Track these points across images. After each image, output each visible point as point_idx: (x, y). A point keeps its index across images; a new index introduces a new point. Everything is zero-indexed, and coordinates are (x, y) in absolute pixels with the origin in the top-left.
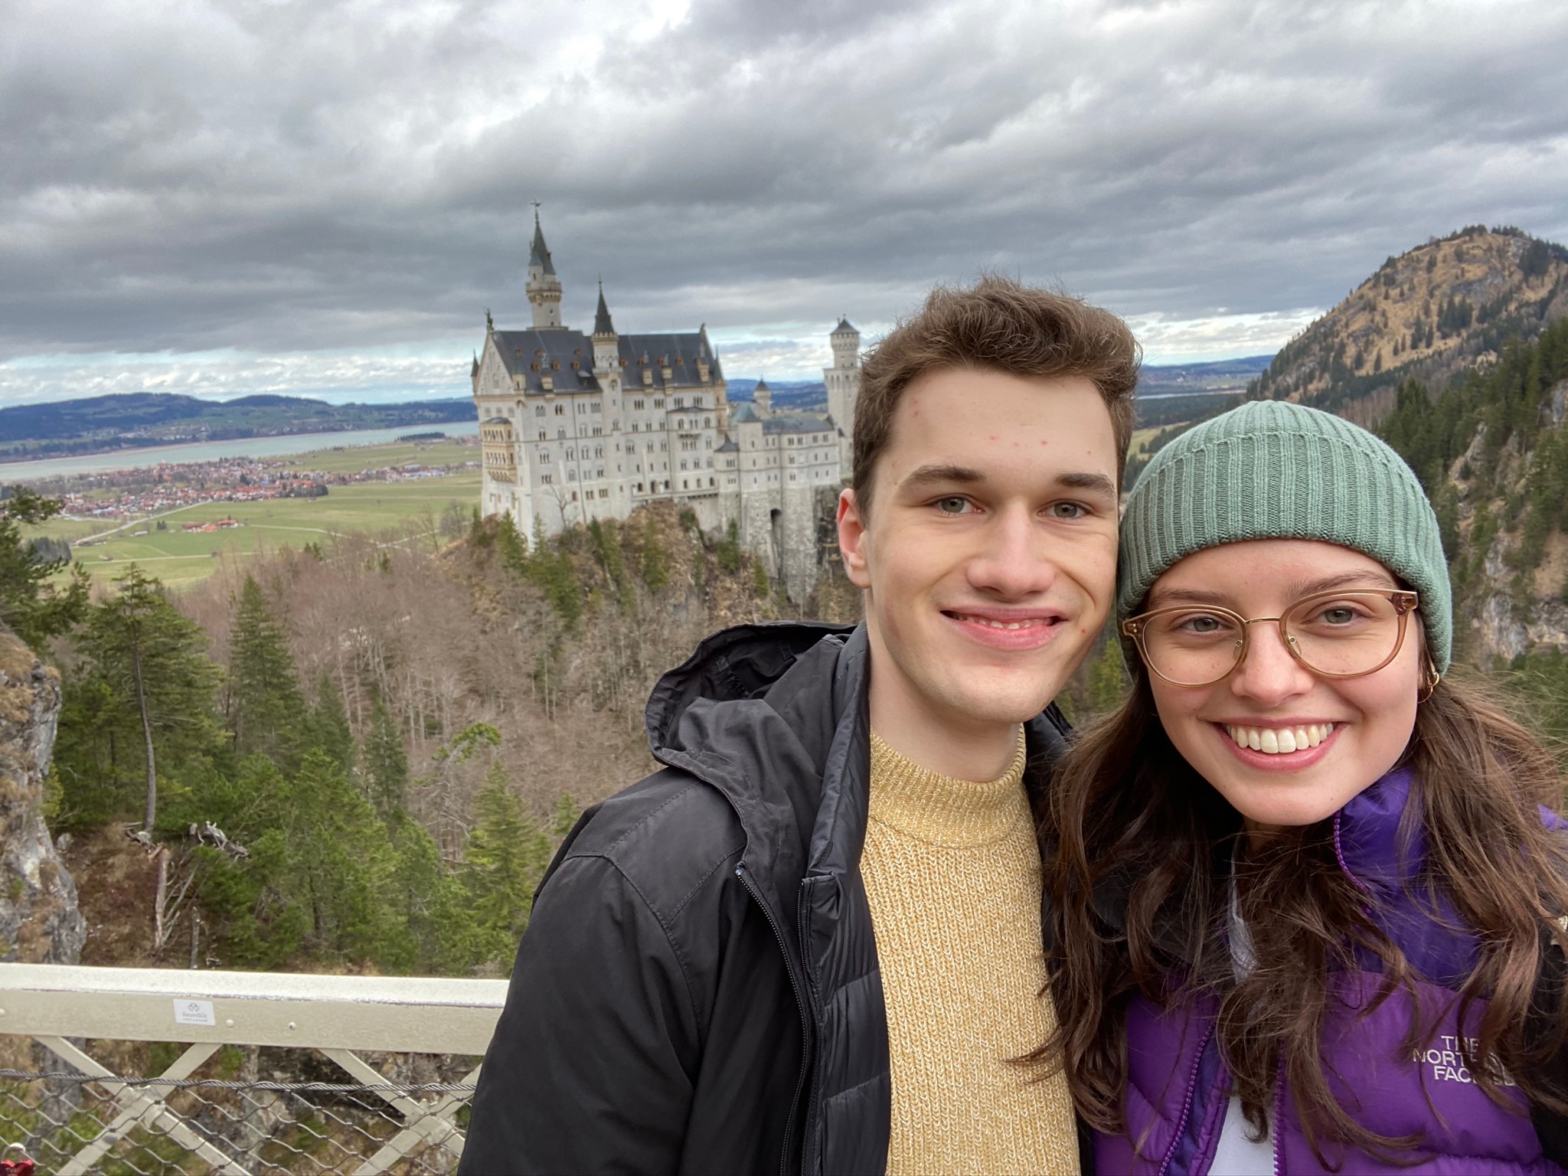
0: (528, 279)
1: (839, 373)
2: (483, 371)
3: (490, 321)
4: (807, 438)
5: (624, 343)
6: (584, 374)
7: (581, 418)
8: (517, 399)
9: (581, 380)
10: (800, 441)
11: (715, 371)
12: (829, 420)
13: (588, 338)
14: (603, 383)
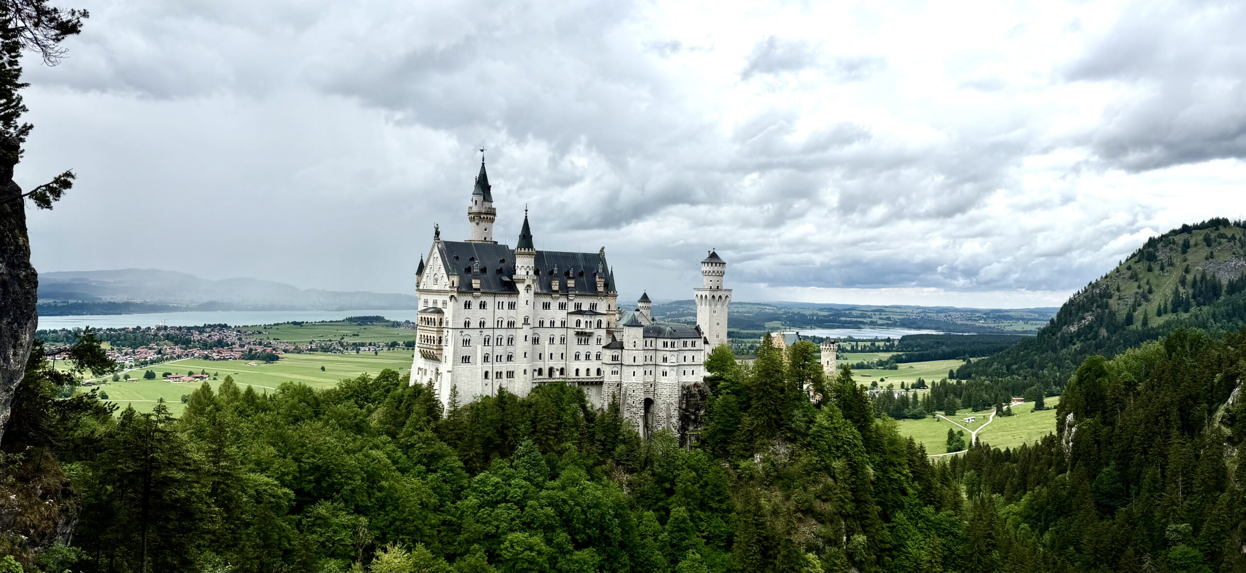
1: (707, 293)
2: (427, 271)
3: (437, 234)
4: (679, 343)
5: (540, 257)
7: (500, 313)
8: (450, 294)
9: (503, 283)
11: (609, 286)
12: (697, 329)
14: (520, 287)
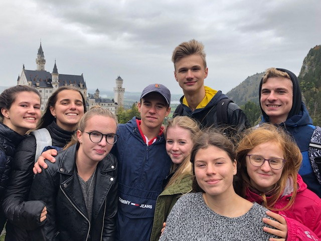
0: (37, 58)
1: (117, 89)
2: (21, 80)
3: (24, 67)
4: (107, 104)
5: (61, 76)
6: (48, 83)
7: (46, 94)
9: (47, 84)
10: (105, 105)
11: (84, 86)
12: (113, 100)
13: (51, 74)
14: (54, 86)
